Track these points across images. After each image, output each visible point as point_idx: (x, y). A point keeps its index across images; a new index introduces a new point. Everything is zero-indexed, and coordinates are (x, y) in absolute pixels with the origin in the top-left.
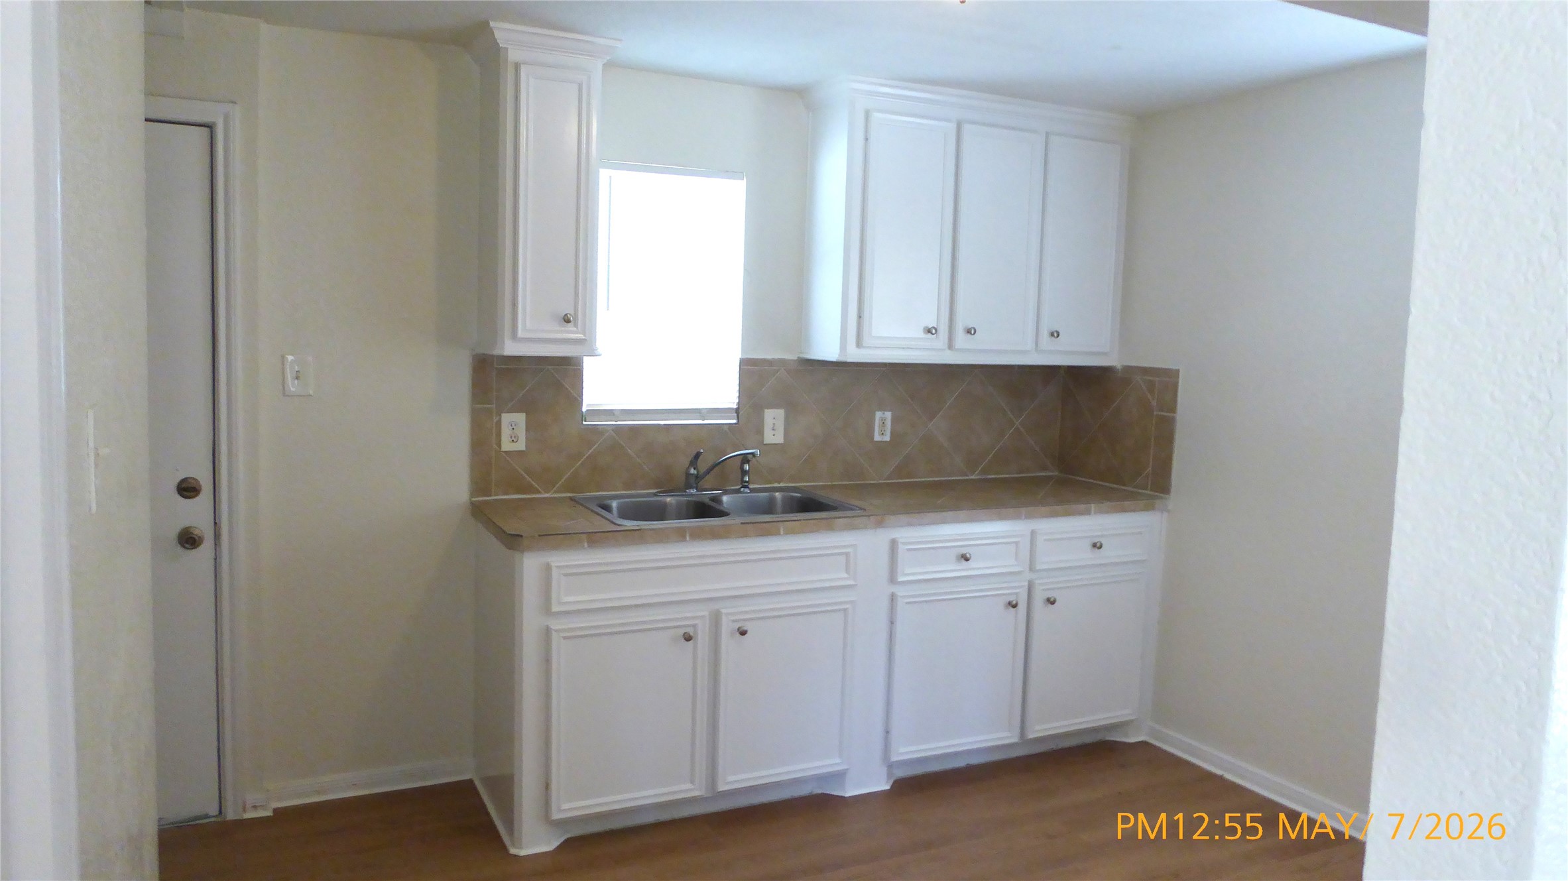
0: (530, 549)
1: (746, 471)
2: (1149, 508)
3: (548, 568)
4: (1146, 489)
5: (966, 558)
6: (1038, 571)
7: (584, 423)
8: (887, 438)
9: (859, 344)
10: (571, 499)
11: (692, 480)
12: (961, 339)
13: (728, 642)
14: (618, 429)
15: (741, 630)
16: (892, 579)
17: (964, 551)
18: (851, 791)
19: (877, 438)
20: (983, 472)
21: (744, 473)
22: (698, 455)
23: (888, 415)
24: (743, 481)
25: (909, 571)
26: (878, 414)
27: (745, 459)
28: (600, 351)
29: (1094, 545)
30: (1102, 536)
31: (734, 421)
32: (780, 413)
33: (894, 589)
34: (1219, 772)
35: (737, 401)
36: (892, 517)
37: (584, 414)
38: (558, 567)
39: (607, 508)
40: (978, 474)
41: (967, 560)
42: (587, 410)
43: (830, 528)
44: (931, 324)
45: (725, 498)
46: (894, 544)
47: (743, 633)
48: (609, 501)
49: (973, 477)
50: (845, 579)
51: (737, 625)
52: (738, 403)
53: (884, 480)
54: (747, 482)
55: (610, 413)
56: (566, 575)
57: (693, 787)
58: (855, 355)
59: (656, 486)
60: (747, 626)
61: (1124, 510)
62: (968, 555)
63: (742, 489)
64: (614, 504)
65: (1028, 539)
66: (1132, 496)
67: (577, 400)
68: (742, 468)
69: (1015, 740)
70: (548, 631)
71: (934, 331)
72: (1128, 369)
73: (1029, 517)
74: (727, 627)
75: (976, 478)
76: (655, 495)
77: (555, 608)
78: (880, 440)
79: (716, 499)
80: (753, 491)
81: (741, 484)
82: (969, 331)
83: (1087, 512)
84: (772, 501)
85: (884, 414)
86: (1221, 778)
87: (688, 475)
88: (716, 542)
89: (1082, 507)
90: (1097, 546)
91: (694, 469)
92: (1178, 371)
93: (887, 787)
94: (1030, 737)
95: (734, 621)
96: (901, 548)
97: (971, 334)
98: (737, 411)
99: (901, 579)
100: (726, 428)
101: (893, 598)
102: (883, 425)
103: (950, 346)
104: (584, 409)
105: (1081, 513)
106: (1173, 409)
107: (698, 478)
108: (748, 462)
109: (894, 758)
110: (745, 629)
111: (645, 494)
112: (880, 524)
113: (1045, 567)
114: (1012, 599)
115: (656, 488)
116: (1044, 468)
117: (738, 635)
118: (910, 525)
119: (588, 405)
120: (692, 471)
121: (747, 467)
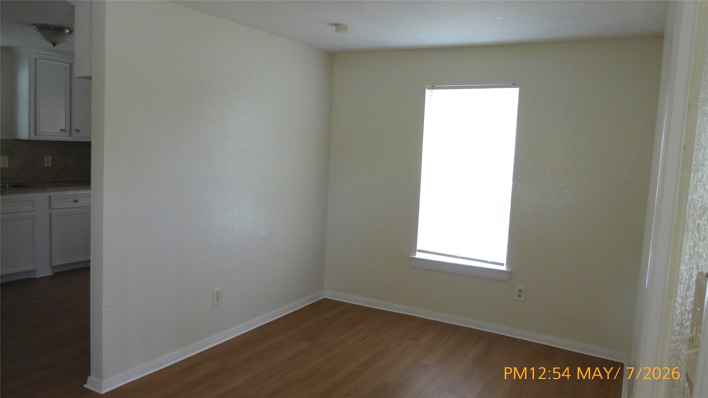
5: (76, 201)
8: (50, 166)
9: (35, 134)
12: (74, 132)
16: (50, 208)
17: (76, 199)
18: (38, 276)
23: (50, 158)
25: (57, 206)
26: (46, 158)
32: (6, 157)
33: (51, 211)
36: (48, 189)
41: (77, 202)
43: (26, 192)
44: (63, 128)
46: (50, 197)
49: (83, 179)
50: (32, 208)
53: (50, 180)
58: (34, 138)
62: (77, 200)
71: (64, 130)
78: (47, 166)
82: (77, 131)
85: (48, 158)
93: (52, 274)
96: (53, 199)
97: (78, 132)
99: (54, 208)
101: (51, 214)
102: (48, 162)
103: (71, 135)
109: (54, 265)
112: (44, 191)
118: (55, 191)
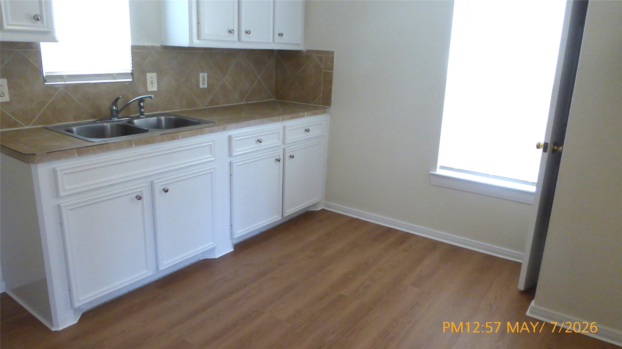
0: (41, 161)
1: (142, 106)
2: (324, 112)
3: (55, 171)
4: (320, 105)
6: (287, 144)
7: (45, 83)
8: (206, 86)
9: (199, 38)
10: (44, 128)
11: (115, 113)
12: (244, 37)
13: (160, 196)
14: (66, 86)
15: (165, 190)
16: (230, 155)
17: (259, 138)
18: (218, 255)
19: (201, 86)
20: (246, 101)
21: (141, 107)
22: (117, 100)
23: (206, 75)
24: (141, 112)
25: (237, 151)
26: (201, 74)
27: (141, 100)
28: (58, 38)
29: (306, 130)
30: (309, 126)
31: (131, 80)
32: (154, 75)
33: (231, 159)
34: (356, 217)
35: (132, 69)
36: (229, 125)
37: (44, 77)
38: (61, 170)
39: (71, 131)
40: (245, 101)
41: (260, 142)
42: (46, 76)
43: (202, 133)
44: (231, 28)
45: (136, 121)
46: (230, 138)
47: (167, 191)
48: (71, 128)
49: (242, 103)
50: (211, 157)
51: (163, 188)
52: (133, 70)
53: (206, 106)
54: (143, 112)
55: (61, 77)
56: (65, 174)
57: (148, 272)
58: (197, 43)
59: (94, 117)
60: (168, 187)
61: (316, 114)
62: (261, 140)
63: (141, 116)
64: (74, 129)
65: (282, 131)
66: (316, 108)
67: (39, 69)
68: (139, 105)
69: (281, 218)
70: (59, 206)
71: (232, 32)
72: (308, 51)
73: (283, 120)
74: (158, 188)
75: (243, 103)
76: (95, 122)
77: (62, 194)
78: (203, 87)
79: (130, 122)
80: (147, 117)
81: (140, 113)
82: (247, 32)
83: (303, 116)
84: (159, 121)
85: (203, 74)
86: (358, 219)
87: (112, 110)
88: (149, 145)
89: (302, 114)
90: (307, 131)
91: (115, 107)
92: (334, 51)
93: (233, 250)
94: (286, 216)
95: (160, 186)
96: (234, 140)
97: (248, 34)
98: (132, 74)
99: (235, 154)
100: (127, 83)
101: (231, 164)
102: (203, 80)
103: (239, 40)
104: (44, 75)
105: (301, 117)
106: (332, 69)
107: (117, 111)
108: (143, 101)
109: (235, 237)
110: (167, 189)
111: (89, 123)
112: (224, 129)
113: (290, 142)
114: (277, 157)
115: (93, 118)
116: (270, 98)
117: (163, 192)
118: (236, 128)
119: (46, 73)
120: (114, 108)
121: (142, 104)
